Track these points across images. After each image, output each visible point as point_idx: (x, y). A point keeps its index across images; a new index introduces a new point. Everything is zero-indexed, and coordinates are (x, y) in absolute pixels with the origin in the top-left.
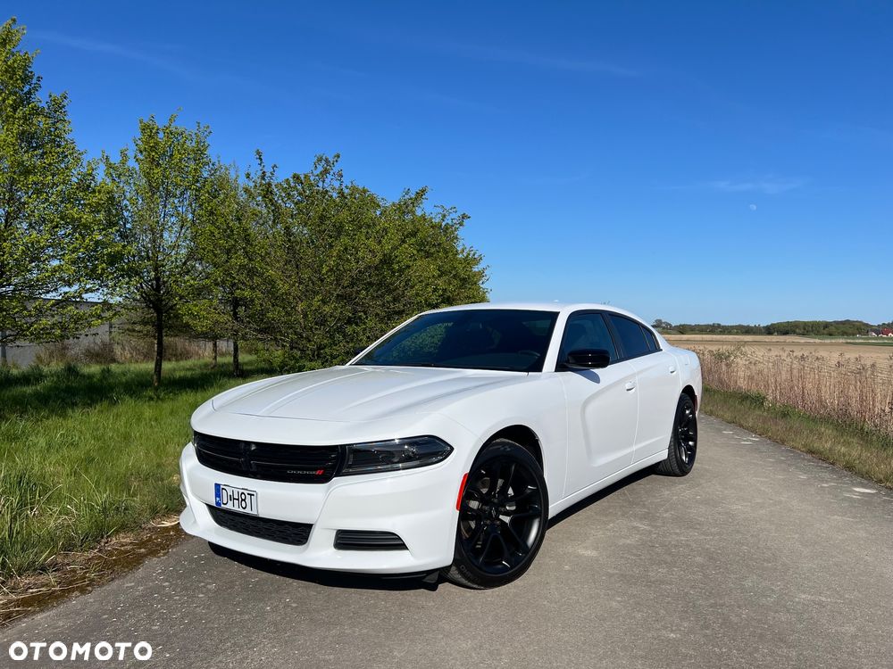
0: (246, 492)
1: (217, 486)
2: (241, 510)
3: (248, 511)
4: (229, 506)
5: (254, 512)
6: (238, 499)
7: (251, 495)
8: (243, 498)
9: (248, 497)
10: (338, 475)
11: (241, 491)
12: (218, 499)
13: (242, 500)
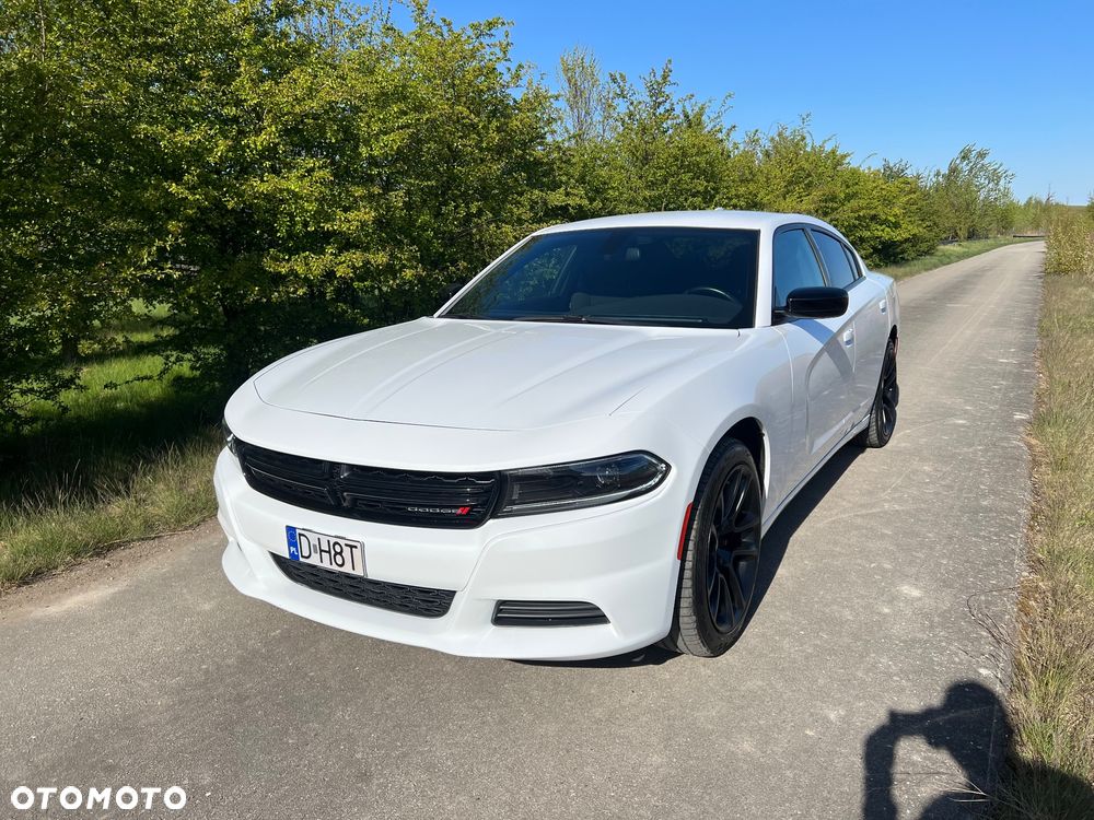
0: (342, 542)
1: (291, 530)
2: (335, 568)
3: (347, 569)
4: (314, 560)
5: (359, 572)
6: (329, 552)
7: (351, 547)
8: (338, 549)
9: (347, 551)
10: (494, 516)
11: (332, 541)
12: (293, 549)
13: (336, 553)
